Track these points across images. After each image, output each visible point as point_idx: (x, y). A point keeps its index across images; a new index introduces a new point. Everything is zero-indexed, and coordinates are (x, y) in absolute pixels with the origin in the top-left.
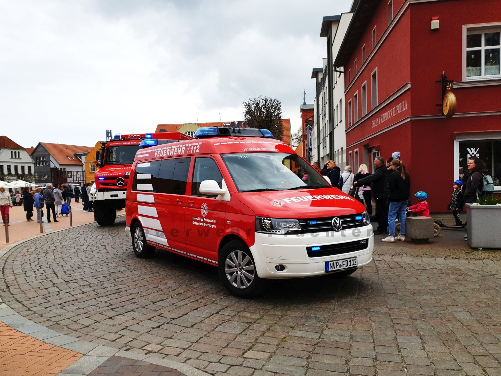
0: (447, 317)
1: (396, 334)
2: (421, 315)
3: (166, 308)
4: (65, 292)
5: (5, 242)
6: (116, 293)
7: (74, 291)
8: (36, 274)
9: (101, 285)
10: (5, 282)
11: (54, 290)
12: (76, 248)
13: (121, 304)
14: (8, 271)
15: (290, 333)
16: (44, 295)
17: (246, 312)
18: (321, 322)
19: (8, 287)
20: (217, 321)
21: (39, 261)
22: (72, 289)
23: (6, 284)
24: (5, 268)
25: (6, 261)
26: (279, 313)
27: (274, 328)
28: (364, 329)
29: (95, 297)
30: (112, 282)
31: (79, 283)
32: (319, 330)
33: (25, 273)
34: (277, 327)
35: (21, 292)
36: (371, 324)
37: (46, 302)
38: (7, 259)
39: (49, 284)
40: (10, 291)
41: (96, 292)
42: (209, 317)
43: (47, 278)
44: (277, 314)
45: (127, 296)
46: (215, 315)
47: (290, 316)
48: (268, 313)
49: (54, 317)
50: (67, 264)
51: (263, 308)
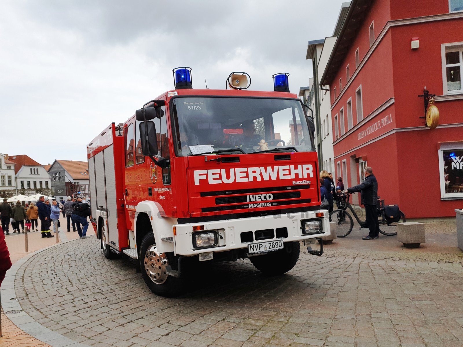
0: (450, 323)
1: (401, 341)
2: (423, 321)
3: (174, 315)
4: (79, 300)
5: (24, 252)
6: (126, 300)
7: (88, 299)
8: (53, 282)
9: (112, 292)
10: (25, 290)
11: (68, 297)
12: (89, 256)
13: (131, 311)
14: (27, 279)
15: (295, 340)
16: (60, 303)
17: (250, 318)
18: (325, 329)
19: (27, 295)
20: (223, 328)
21: (55, 270)
22: (86, 297)
23: (26, 292)
24: (25, 276)
25: (25, 269)
26: (282, 320)
27: (278, 335)
28: (368, 336)
29: (107, 304)
30: (122, 290)
31: (92, 291)
32: (323, 336)
33: (42, 281)
34: (281, 334)
35: (39, 299)
36: (374, 330)
37: (62, 309)
38: (26, 268)
39: (64, 292)
40: (28, 299)
41: (108, 299)
42: (215, 324)
43: (63, 286)
44: (280, 320)
45: (137, 303)
46: (221, 322)
47: (293, 323)
48: (272, 320)
49: (69, 324)
50: (81, 272)
51: (267, 314)
